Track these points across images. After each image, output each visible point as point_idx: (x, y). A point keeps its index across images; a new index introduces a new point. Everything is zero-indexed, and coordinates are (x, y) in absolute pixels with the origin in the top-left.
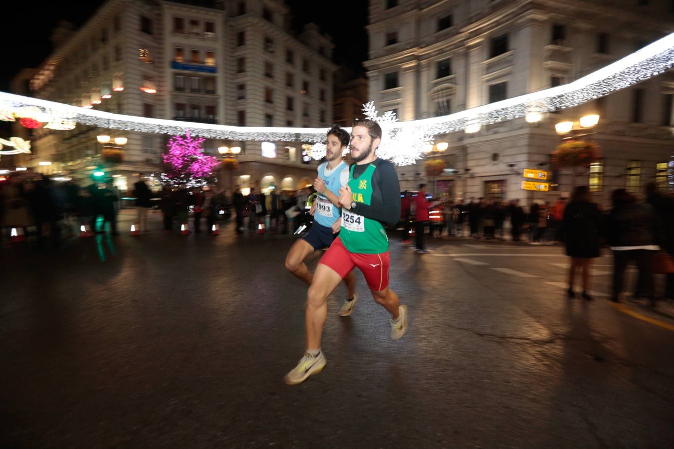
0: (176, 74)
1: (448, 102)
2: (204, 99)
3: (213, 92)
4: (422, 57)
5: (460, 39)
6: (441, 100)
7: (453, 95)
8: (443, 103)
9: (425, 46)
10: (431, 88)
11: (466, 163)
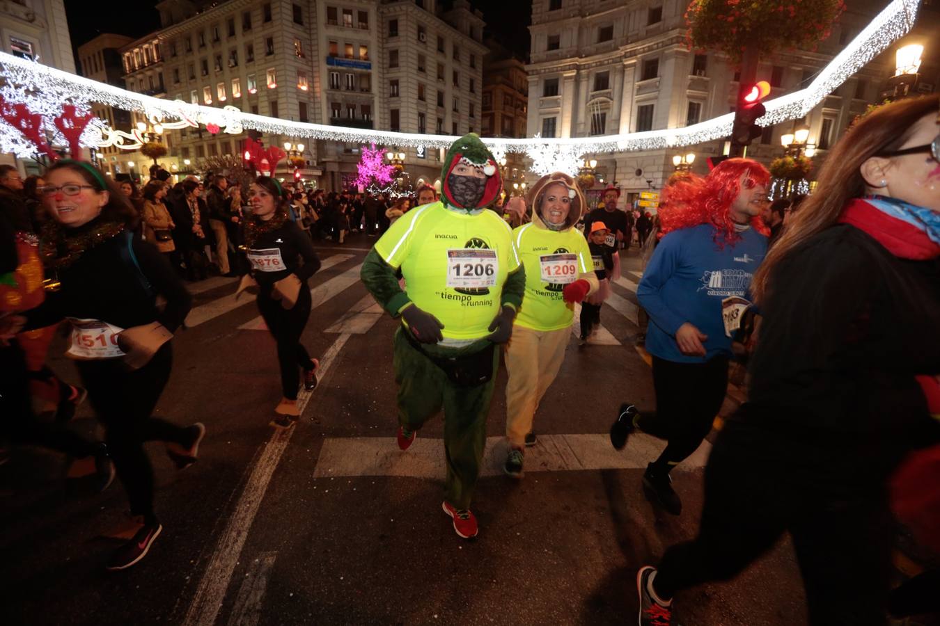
0: (330, 71)
1: (604, 115)
2: (360, 98)
3: (368, 90)
4: (582, 67)
5: (619, 55)
6: (596, 113)
7: (608, 108)
8: (598, 115)
9: (586, 57)
10: (589, 99)
11: (615, 176)
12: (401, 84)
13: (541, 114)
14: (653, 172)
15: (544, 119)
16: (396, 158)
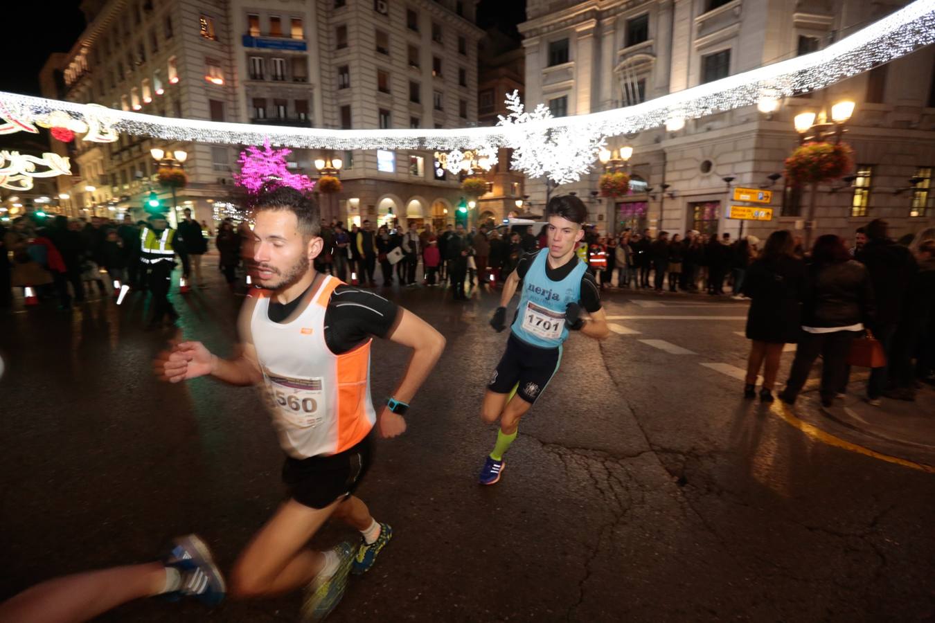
0: (249, 55)
2: (293, 90)
3: (304, 79)
4: (605, 14)
6: (629, 81)
7: (649, 71)
8: (633, 85)
10: (617, 62)
11: (664, 176)
12: (352, 71)
13: (545, 93)
15: (551, 101)
16: (329, 166)
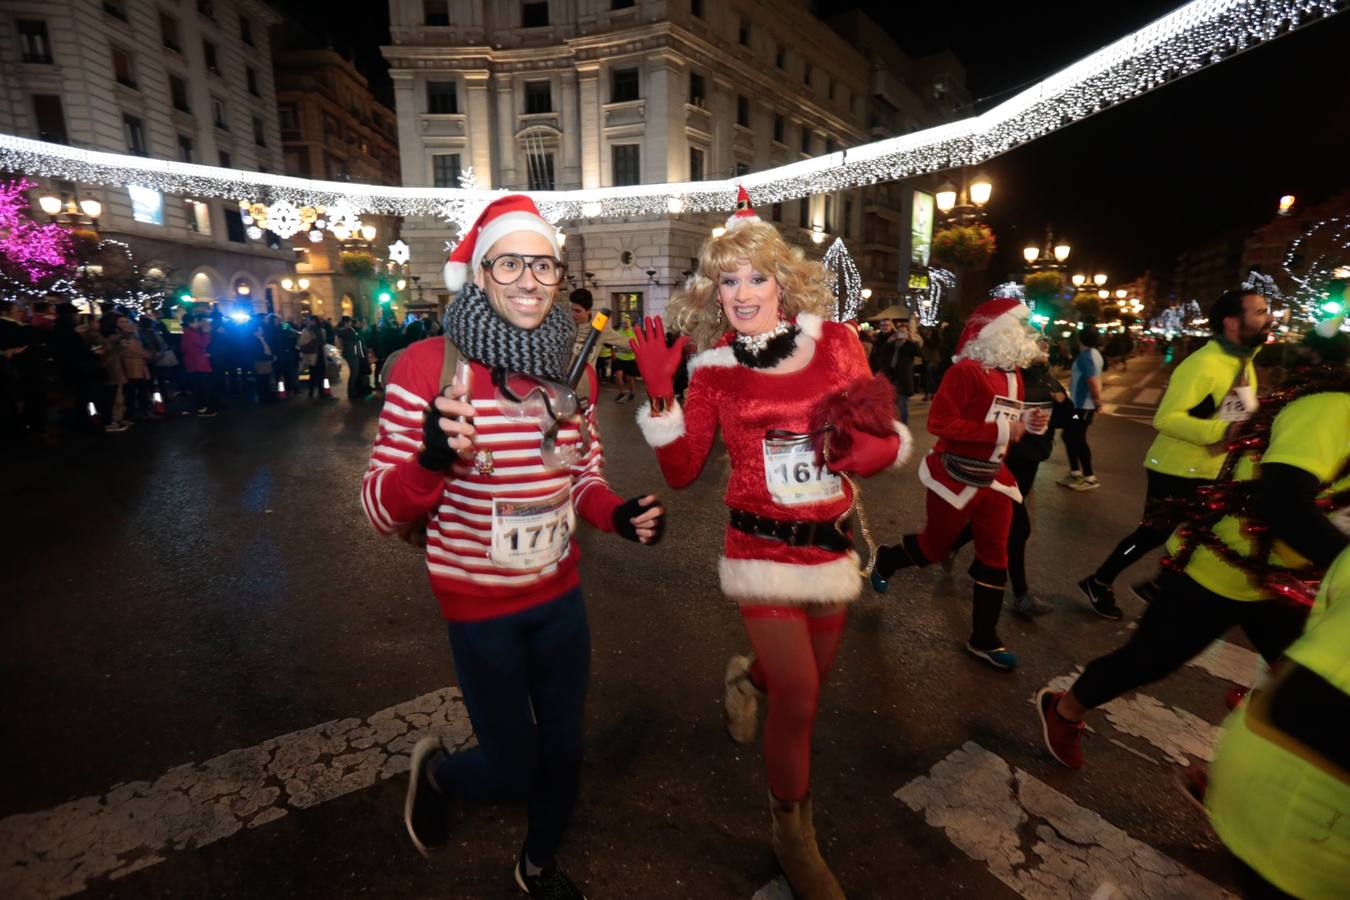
1: (550, 157)
4: (498, 67)
5: (565, 55)
6: (536, 152)
7: (556, 146)
8: (540, 157)
9: (503, 49)
10: (519, 126)
11: (583, 265)
13: (427, 146)
14: (651, 257)
15: (435, 157)
